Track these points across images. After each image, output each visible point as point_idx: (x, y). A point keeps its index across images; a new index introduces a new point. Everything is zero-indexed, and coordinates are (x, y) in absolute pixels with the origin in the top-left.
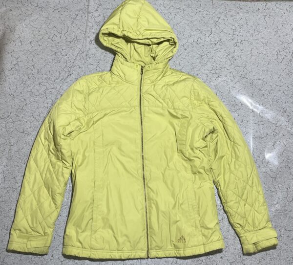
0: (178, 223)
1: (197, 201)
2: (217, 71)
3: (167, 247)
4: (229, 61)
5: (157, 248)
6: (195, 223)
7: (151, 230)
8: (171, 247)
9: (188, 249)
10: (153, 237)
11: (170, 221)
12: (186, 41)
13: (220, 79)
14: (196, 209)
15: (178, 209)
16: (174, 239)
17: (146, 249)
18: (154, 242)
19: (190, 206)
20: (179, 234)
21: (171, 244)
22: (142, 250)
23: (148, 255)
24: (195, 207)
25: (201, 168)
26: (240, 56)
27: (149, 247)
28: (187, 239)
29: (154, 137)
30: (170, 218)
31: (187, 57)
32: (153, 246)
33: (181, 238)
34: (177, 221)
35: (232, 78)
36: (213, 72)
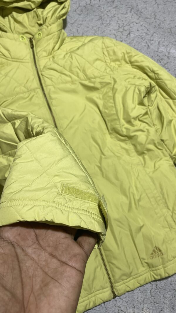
0: (143, 230)
1: (159, 189)
2: (126, 28)
3: (138, 270)
4: (135, 15)
5: (124, 277)
6: (167, 221)
7: (108, 253)
8: (144, 269)
9: (170, 262)
10: (114, 262)
11: (131, 231)
12: (78, 5)
13: (132, 35)
14: (161, 202)
15: (136, 208)
16: (143, 255)
17: (108, 284)
18: (116, 270)
19: (152, 200)
20: (149, 246)
21: (142, 264)
22: (103, 289)
23: (113, 292)
24: (159, 198)
25: (149, 143)
26: (146, 8)
27: (112, 279)
28: (163, 248)
29: (72, 122)
30: (130, 226)
31: (84, 22)
32: (117, 277)
33: (154, 251)
34: (141, 227)
35: (146, 31)
36: (121, 30)
